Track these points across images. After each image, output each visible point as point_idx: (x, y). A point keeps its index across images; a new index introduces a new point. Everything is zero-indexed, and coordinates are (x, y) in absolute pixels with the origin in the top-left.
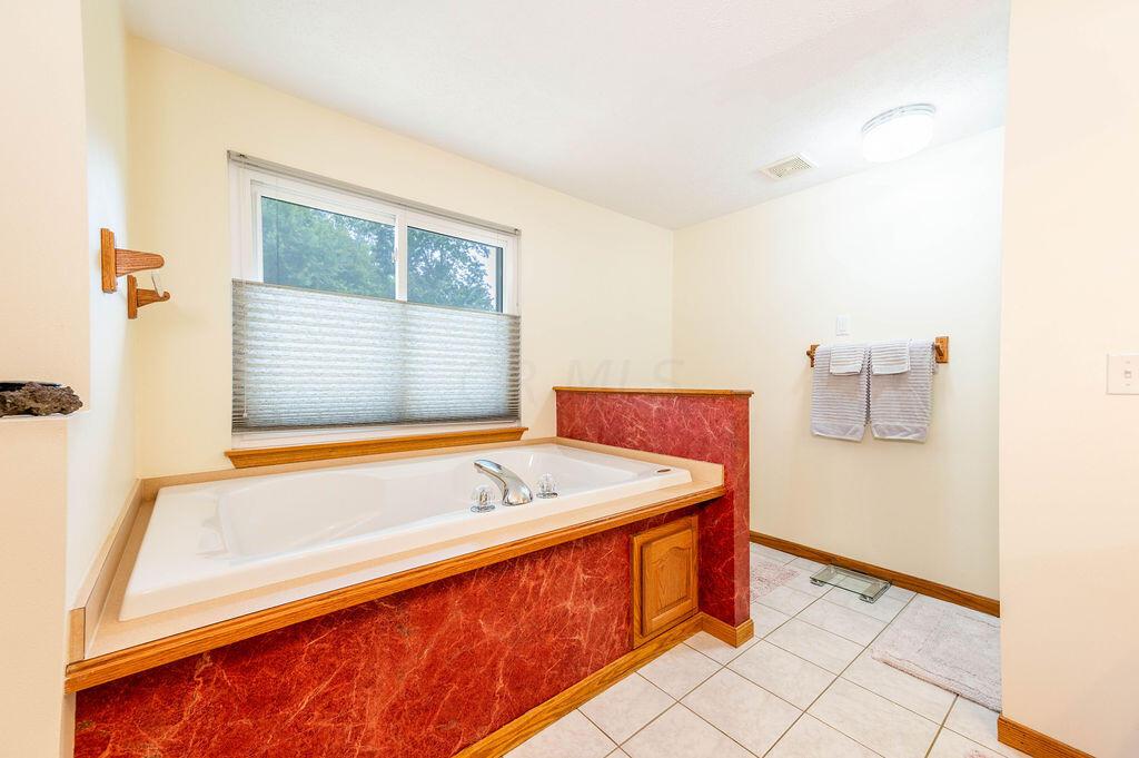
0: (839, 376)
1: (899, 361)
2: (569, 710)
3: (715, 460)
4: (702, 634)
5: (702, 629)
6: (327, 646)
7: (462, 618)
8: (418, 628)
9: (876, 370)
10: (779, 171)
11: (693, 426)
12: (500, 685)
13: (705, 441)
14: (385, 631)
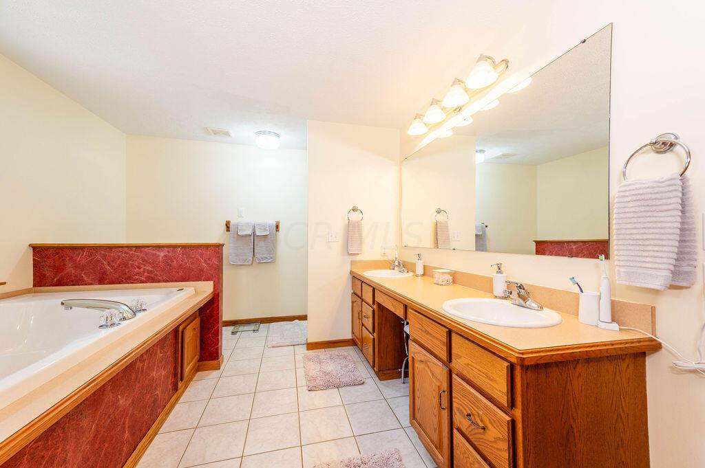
0: (242, 236)
1: (265, 230)
2: (155, 436)
3: (207, 279)
4: (199, 373)
5: (198, 371)
6: (40, 443)
7: (111, 397)
8: (90, 412)
9: (258, 233)
10: (215, 133)
11: (193, 263)
12: (127, 434)
13: (202, 270)
14: (73, 419)
